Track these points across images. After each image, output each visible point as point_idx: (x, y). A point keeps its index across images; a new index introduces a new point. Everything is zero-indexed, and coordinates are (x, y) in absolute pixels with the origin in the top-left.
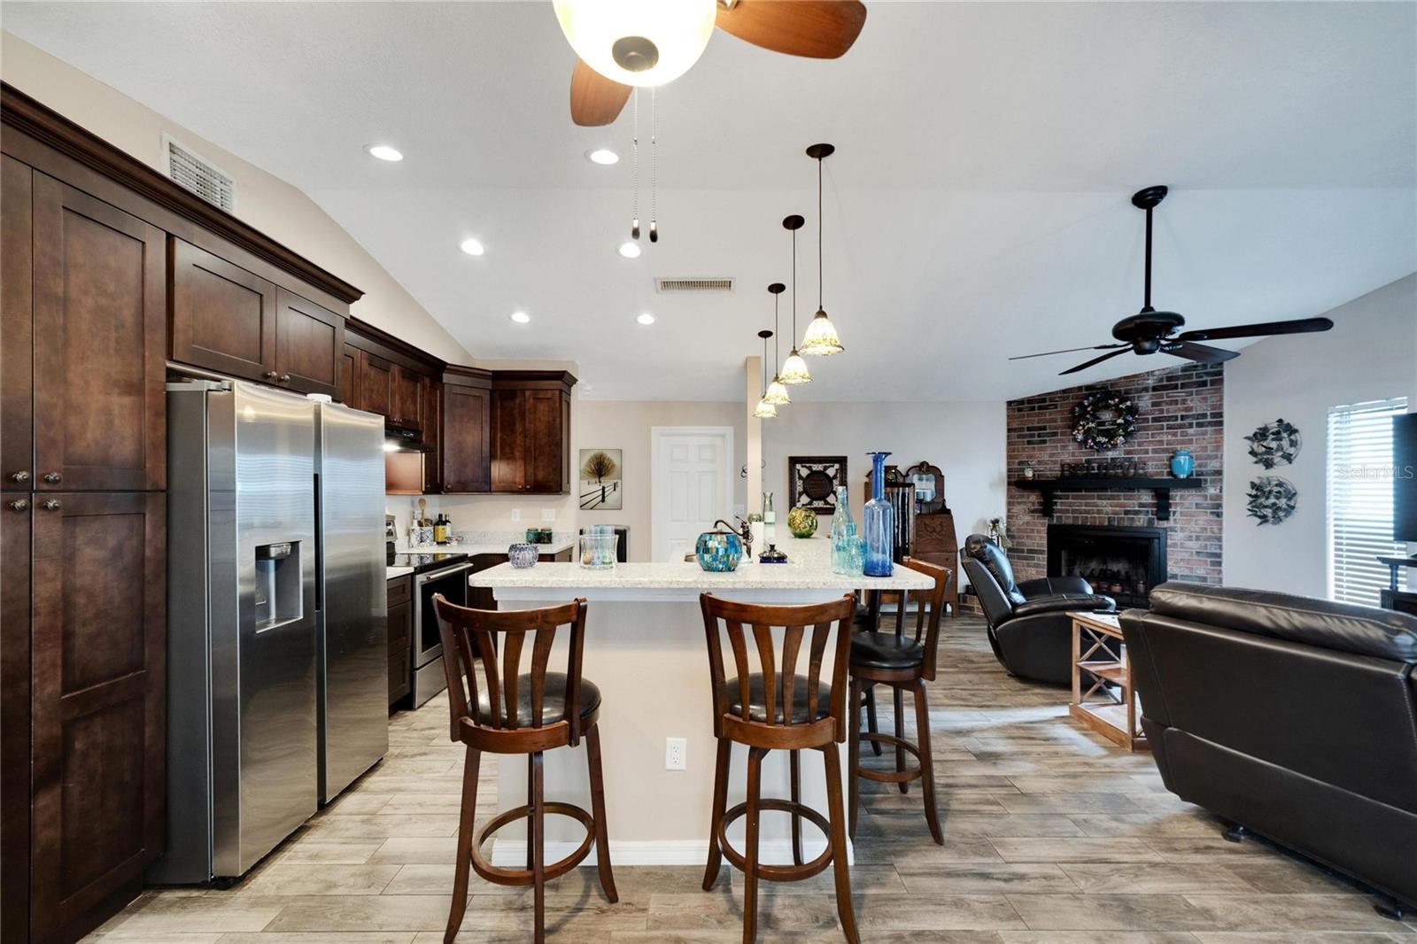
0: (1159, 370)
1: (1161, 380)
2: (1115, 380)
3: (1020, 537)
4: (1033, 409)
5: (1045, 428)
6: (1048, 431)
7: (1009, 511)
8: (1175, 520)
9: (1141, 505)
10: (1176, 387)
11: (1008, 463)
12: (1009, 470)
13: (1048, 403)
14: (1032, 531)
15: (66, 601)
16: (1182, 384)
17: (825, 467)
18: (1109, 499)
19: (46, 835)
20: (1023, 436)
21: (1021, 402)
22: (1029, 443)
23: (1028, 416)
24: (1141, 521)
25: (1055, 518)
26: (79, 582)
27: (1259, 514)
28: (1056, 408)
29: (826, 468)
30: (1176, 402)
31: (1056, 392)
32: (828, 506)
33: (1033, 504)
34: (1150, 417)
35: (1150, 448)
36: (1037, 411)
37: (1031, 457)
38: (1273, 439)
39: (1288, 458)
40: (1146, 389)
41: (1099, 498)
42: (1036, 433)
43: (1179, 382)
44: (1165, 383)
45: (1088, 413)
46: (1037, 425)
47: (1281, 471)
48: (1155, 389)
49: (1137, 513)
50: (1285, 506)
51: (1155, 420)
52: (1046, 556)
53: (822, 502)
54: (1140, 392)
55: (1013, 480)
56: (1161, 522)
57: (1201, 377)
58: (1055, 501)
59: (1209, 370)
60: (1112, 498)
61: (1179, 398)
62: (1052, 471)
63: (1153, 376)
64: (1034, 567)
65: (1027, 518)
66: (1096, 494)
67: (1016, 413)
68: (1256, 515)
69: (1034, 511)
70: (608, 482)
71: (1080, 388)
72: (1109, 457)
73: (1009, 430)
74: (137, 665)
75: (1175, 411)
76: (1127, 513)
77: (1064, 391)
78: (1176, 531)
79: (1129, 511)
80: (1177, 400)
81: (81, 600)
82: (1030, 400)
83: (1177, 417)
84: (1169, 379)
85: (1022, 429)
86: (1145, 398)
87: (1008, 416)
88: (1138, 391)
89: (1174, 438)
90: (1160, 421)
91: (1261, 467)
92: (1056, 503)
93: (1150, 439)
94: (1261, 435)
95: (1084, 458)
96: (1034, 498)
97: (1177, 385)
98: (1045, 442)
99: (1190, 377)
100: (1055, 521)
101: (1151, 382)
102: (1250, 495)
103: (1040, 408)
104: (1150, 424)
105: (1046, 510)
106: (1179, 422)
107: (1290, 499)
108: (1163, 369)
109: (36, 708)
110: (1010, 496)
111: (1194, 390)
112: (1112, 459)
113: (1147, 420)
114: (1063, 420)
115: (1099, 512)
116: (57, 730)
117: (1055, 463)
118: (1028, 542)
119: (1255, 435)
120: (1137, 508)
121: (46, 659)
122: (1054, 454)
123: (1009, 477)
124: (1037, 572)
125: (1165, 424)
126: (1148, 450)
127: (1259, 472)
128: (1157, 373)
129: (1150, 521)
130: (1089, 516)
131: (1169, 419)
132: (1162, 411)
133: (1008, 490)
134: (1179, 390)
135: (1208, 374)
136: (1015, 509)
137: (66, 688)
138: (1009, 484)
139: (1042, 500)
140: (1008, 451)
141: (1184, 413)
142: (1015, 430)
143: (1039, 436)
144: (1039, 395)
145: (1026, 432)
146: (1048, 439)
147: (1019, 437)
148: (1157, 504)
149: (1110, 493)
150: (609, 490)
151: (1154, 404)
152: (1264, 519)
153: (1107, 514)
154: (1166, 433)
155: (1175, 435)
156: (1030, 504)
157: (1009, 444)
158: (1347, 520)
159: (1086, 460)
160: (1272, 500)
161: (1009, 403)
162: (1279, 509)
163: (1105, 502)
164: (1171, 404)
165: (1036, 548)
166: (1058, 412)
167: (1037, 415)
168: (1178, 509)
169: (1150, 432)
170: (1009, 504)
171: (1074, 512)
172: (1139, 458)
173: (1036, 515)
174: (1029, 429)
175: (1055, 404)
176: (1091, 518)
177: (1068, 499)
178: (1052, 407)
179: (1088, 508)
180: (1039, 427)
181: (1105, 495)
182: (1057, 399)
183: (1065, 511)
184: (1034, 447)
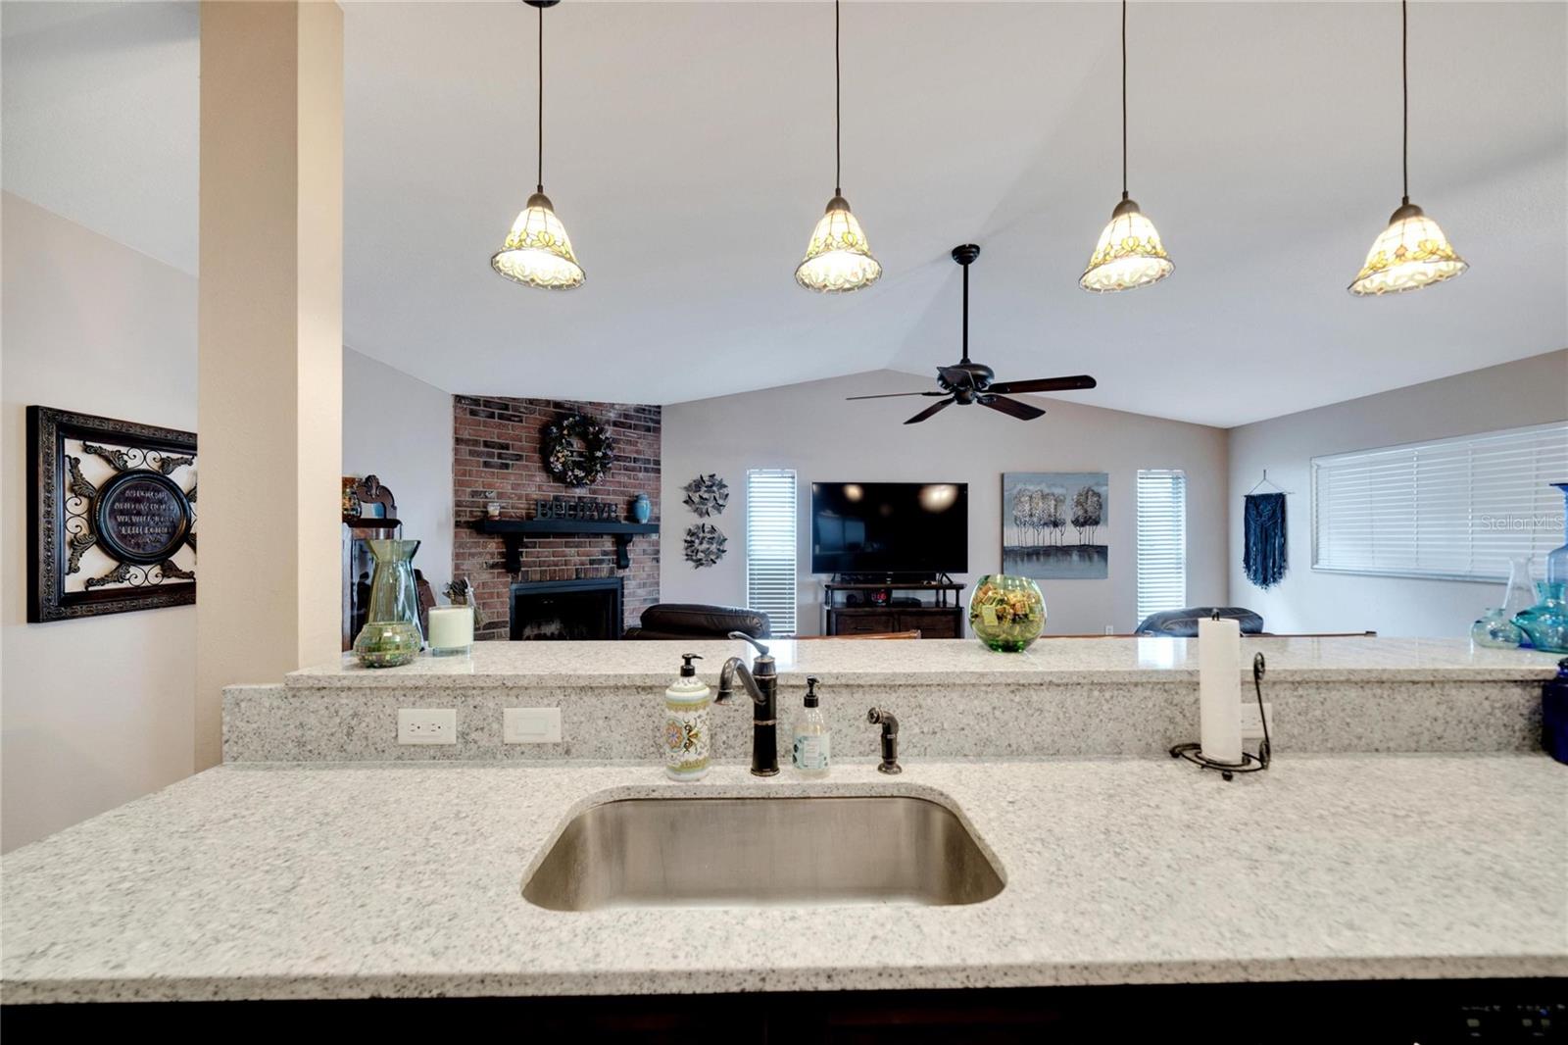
2: (582, 403)
4: (492, 415)
5: (507, 447)
6: (511, 452)
8: (632, 568)
9: (605, 553)
11: (456, 492)
12: (458, 504)
13: (510, 413)
14: (491, 595)
17: (164, 462)
18: (576, 547)
20: (479, 454)
21: (475, 401)
22: (485, 465)
23: (485, 424)
24: (603, 571)
25: (521, 576)
27: (694, 558)
28: (521, 421)
29: (166, 466)
30: (630, 443)
33: (492, 554)
35: (610, 490)
36: (496, 420)
37: (490, 486)
38: (706, 491)
39: (719, 507)
40: (608, 422)
41: (567, 545)
42: (496, 451)
46: (496, 440)
47: (713, 520)
48: (615, 423)
49: (601, 562)
50: (715, 550)
52: (508, 629)
53: (158, 569)
55: (463, 519)
56: (620, 571)
60: (578, 545)
61: (632, 439)
62: (518, 509)
63: (614, 409)
65: (486, 576)
66: (564, 540)
67: (468, 416)
68: (692, 560)
69: (493, 566)
71: (548, 403)
73: (458, 441)
75: (629, 452)
76: (592, 562)
77: (531, 402)
78: (631, 580)
79: (594, 560)
80: (631, 441)
82: (488, 402)
83: (630, 458)
85: (476, 443)
87: (456, 418)
88: (602, 421)
89: (628, 481)
90: (619, 460)
91: (696, 515)
92: (522, 552)
94: (698, 485)
95: (552, 494)
96: (493, 547)
98: (506, 466)
99: (640, 419)
101: (612, 415)
102: (686, 541)
103: (501, 417)
105: (510, 563)
106: (632, 464)
107: (721, 544)
108: (621, 405)
110: (458, 544)
111: (642, 432)
112: (579, 498)
114: (529, 440)
115: (567, 563)
117: (520, 498)
119: (690, 486)
120: (601, 557)
122: (519, 485)
123: (457, 514)
125: (622, 465)
127: (693, 520)
128: (616, 407)
129: (612, 571)
130: (557, 568)
131: (625, 459)
132: (620, 449)
133: (456, 535)
134: (633, 431)
135: (650, 418)
136: (467, 565)
138: (458, 524)
139: (504, 550)
140: (456, 473)
141: (636, 456)
142: (466, 442)
143: (500, 456)
144: (500, 398)
145: (482, 449)
146: (511, 462)
147: (471, 453)
148: (616, 551)
149: (577, 539)
152: (699, 563)
153: (575, 565)
154: (623, 475)
155: (628, 477)
156: (488, 556)
157: (457, 462)
158: (759, 560)
159: (554, 497)
160: (705, 546)
161: (458, 399)
162: (712, 553)
163: (573, 550)
164: (627, 444)
165: (496, 620)
166: (523, 427)
167: (499, 426)
168: (633, 556)
170: (457, 556)
171: (542, 563)
172: (602, 500)
173: (496, 571)
174: (486, 444)
175: (519, 416)
176: (559, 570)
177: (535, 547)
178: (516, 419)
179: (556, 559)
180: (500, 444)
181: (574, 542)
182: (522, 410)
183: (534, 564)
184: (493, 472)
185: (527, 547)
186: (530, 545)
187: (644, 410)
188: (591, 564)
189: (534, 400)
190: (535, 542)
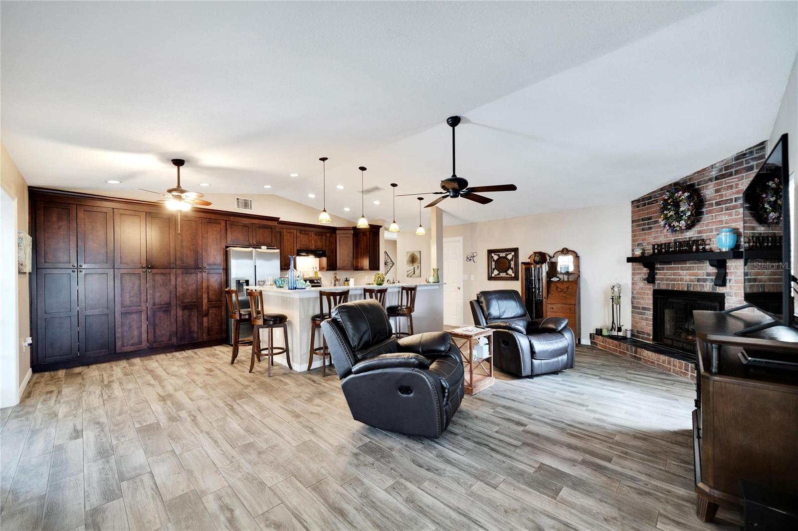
0: (719, 162)
1: (721, 170)
2: (691, 176)
3: (638, 299)
4: (645, 205)
5: (651, 218)
6: (652, 220)
7: (633, 279)
8: (730, 286)
9: (708, 274)
10: (731, 174)
11: (632, 245)
12: (633, 250)
13: (653, 199)
14: (644, 294)
15: (208, 287)
16: (736, 171)
18: (687, 270)
19: (205, 324)
20: (640, 225)
21: (639, 200)
22: (643, 230)
23: (642, 210)
24: (708, 287)
25: (656, 284)
26: (210, 284)
29: (507, 255)
30: (731, 187)
31: (657, 191)
32: (508, 276)
33: (645, 274)
34: (714, 202)
35: (714, 227)
36: (647, 206)
37: (644, 240)
40: (711, 180)
41: (682, 269)
42: (647, 222)
43: (733, 170)
44: (724, 172)
45: (669, 204)
46: (646, 216)
48: (717, 178)
49: (705, 280)
51: (718, 204)
52: (652, 312)
53: (505, 274)
54: (707, 183)
56: (721, 288)
57: (749, 163)
58: (656, 271)
59: (755, 155)
60: (689, 269)
61: (733, 184)
63: (716, 168)
64: (645, 320)
65: (642, 285)
66: (680, 266)
67: (636, 209)
69: (645, 280)
70: (416, 265)
72: (688, 237)
73: (633, 222)
74: (221, 301)
75: (731, 195)
76: (699, 280)
78: (731, 296)
80: (732, 186)
81: (210, 287)
82: (643, 199)
83: (731, 200)
84: (726, 168)
85: (639, 220)
86: (710, 187)
87: (632, 211)
88: (706, 182)
89: (730, 218)
90: (720, 205)
92: (657, 273)
93: (714, 220)
95: (673, 239)
96: (645, 270)
97: (732, 172)
98: (650, 228)
99: (741, 164)
100: (656, 286)
101: (714, 173)
103: (649, 204)
104: (714, 207)
105: (651, 278)
106: (734, 203)
108: (722, 161)
109: (204, 303)
110: (633, 268)
111: (744, 174)
113: (711, 205)
115: (681, 280)
116: (207, 308)
118: (642, 301)
120: (705, 277)
121: (205, 296)
122: (657, 237)
124: (646, 323)
125: (724, 206)
126: (712, 229)
128: (717, 165)
129: (714, 287)
130: (676, 283)
131: (726, 201)
132: (722, 196)
133: (633, 264)
134: (734, 177)
135: (753, 159)
136: (636, 278)
137: (208, 302)
139: (649, 272)
140: (632, 237)
142: (636, 221)
143: (648, 224)
144: (648, 194)
145: (641, 222)
146: (653, 226)
147: (638, 226)
148: (718, 273)
149: (688, 265)
150: (416, 268)
151: (717, 191)
153: (686, 282)
154: (725, 213)
155: (730, 215)
156: (643, 274)
157: (633, 231)
161: (633, 202)
163: (685, 272)
164: (727, 189)
165: (647, 306)
166: (657, 205)
167: (647, 209)
168: (733, 277)
169: (714, 215)
170: (633, 274)
171: (667, 280)
172: (706, 236)
173: (646, 282)
174: (643, 220)
175: (656, 200)
176: (677, 284)
177: (663, 270)
178: (655, 202)
179: (674, 277)
180: (648, 217)
181: (685, 267)
182: (658, 196)
183: (662, 279)
184: (645, 233)
185: (660, 270)
186: (661, 269)
187: (745, 154)
188: (698, 281)
189: (663, 188)
190: (664, 267)
